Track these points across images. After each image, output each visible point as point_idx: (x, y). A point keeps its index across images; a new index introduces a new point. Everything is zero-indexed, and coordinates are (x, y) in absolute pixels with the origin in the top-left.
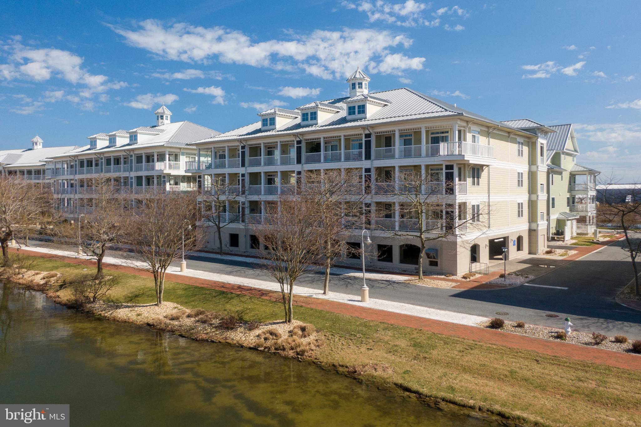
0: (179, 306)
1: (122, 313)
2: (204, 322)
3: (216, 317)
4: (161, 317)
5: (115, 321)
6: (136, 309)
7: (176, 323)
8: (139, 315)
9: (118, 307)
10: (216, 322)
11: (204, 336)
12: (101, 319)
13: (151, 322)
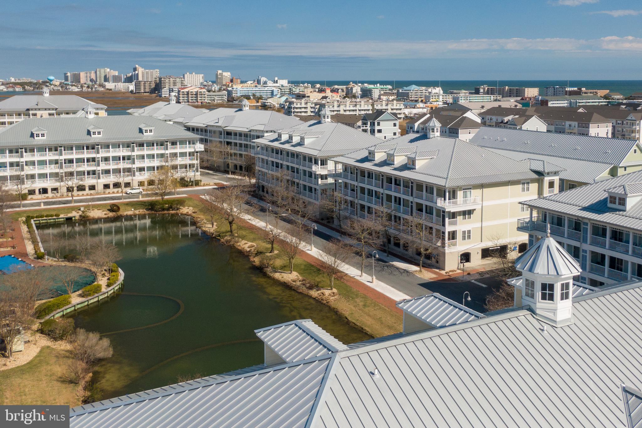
0: (299, 276)
1: (277, 276)
2: (304, 285)
3: (309, 283)
4: (290, 280)
5: (274, 279)
6: (282, 274)
7: (294, 283)
8: (282, 277)
9: (276, 272)
10: (308, 285)
11: (301, 291)
12: (269, 277)
13: (286, 282)
